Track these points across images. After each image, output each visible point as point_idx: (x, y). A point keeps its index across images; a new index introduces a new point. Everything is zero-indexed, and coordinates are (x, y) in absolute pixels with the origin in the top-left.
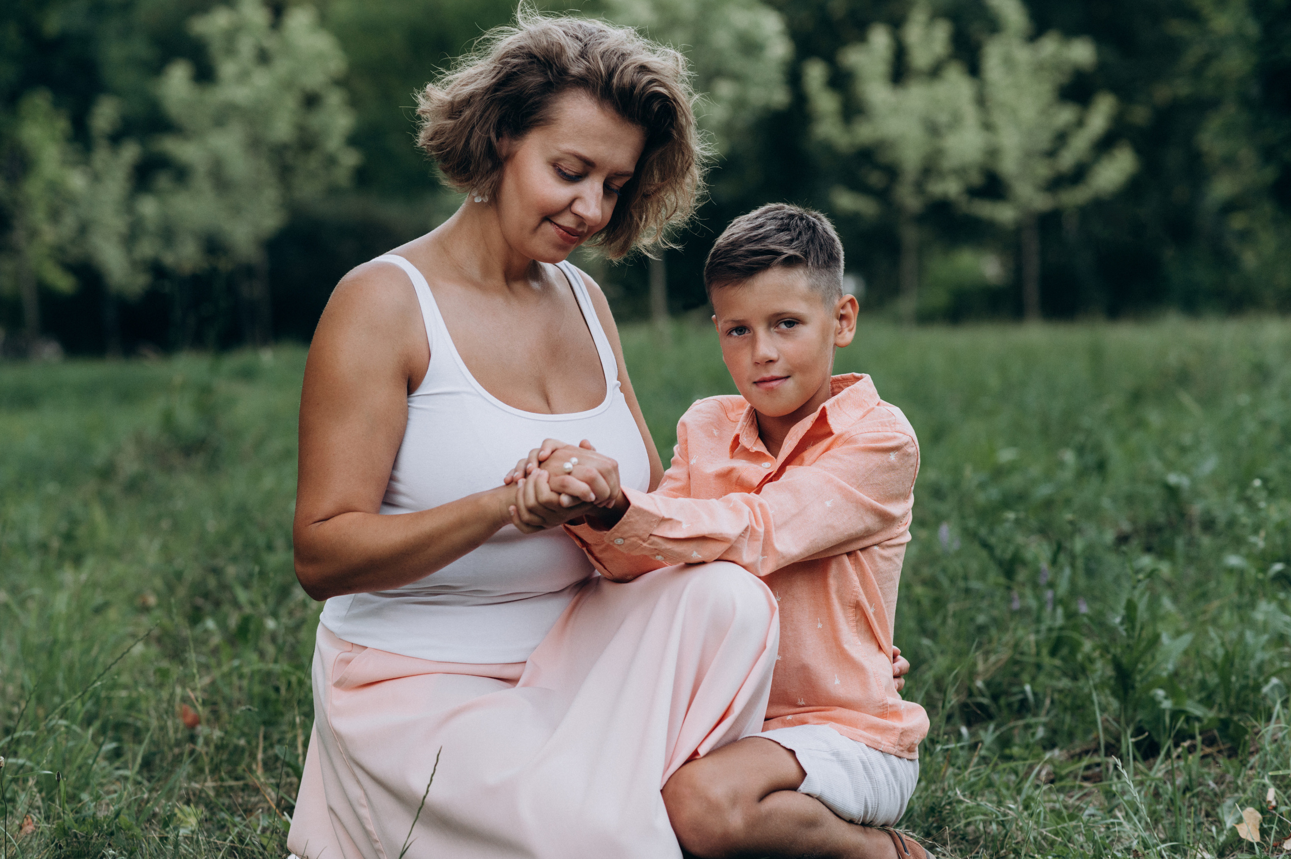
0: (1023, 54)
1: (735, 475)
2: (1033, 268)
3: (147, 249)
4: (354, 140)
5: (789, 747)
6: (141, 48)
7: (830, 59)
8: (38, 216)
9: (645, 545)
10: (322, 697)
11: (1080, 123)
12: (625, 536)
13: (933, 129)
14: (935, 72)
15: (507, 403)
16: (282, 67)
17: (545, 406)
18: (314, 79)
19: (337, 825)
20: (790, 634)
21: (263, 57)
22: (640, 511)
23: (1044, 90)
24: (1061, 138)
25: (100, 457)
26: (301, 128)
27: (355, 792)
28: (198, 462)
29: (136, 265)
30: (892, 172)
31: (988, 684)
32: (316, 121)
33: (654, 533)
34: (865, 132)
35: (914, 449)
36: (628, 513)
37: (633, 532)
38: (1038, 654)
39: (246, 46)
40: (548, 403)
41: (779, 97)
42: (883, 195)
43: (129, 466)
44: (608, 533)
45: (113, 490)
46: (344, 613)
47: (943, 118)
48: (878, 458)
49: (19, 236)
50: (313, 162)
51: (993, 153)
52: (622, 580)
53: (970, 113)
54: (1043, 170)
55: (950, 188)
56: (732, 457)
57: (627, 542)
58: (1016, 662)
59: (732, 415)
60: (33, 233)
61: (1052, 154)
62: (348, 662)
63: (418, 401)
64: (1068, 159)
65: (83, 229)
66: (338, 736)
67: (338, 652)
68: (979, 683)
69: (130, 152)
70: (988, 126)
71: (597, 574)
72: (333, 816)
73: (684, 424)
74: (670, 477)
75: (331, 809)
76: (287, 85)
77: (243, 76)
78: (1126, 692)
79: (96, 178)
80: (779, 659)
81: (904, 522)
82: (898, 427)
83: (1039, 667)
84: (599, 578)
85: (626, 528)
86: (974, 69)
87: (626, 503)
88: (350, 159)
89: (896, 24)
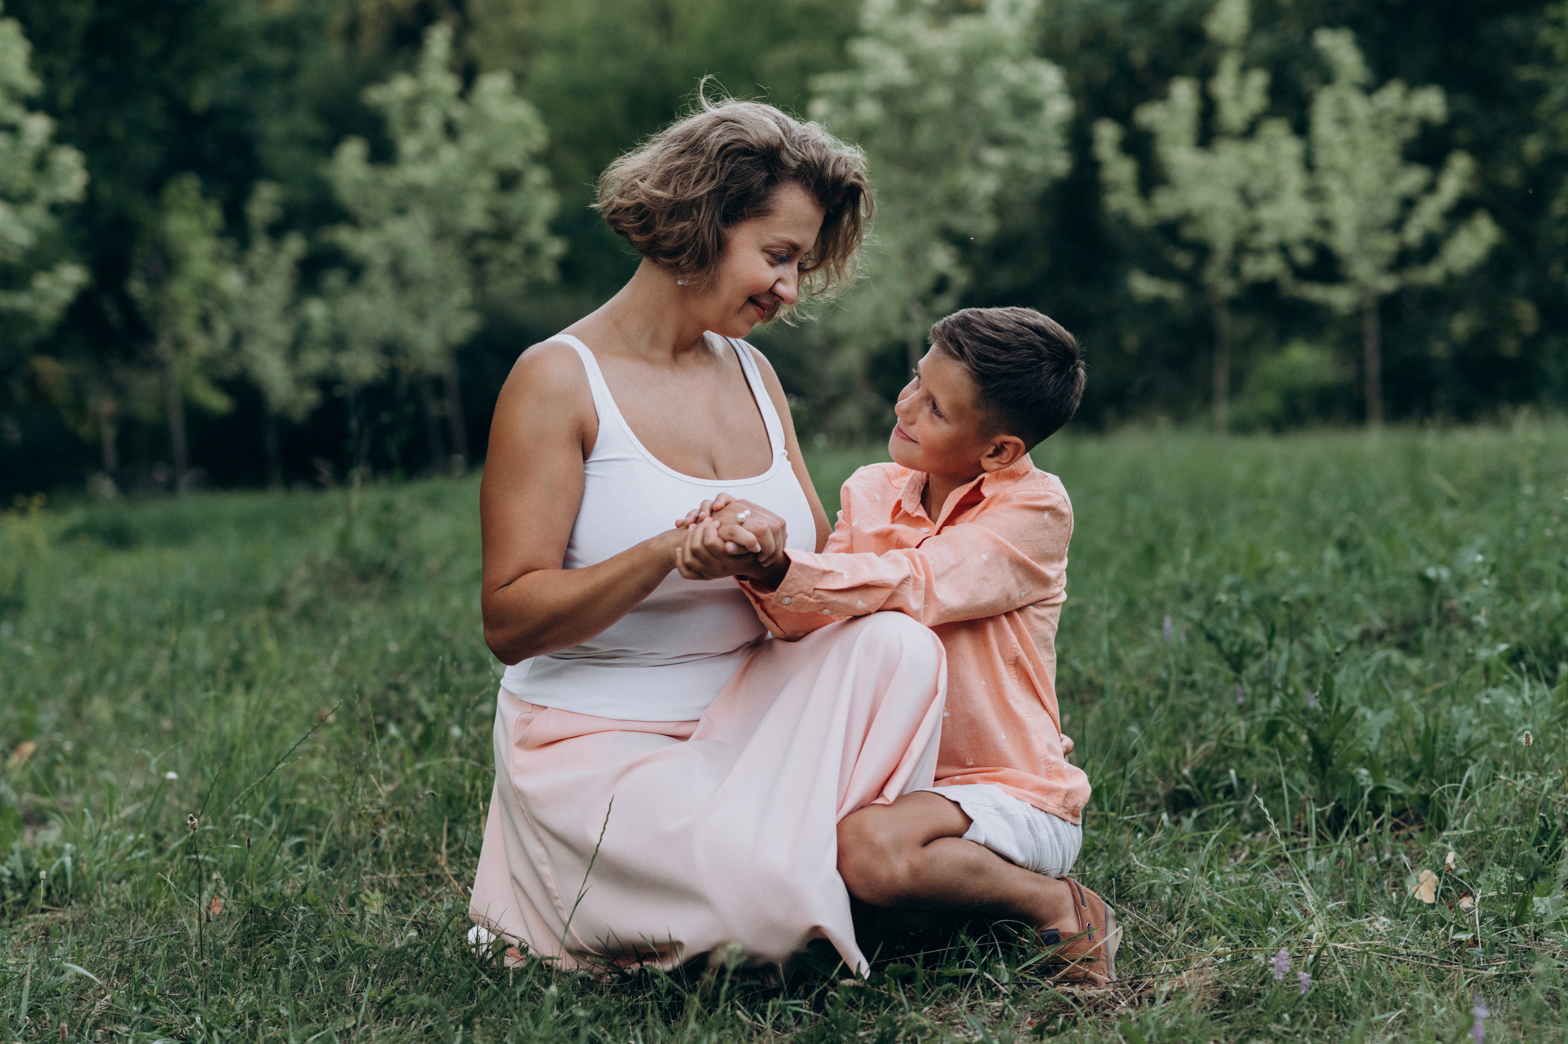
0: (1359, 106)
1: (894, 537)
2: (1374, 365)
3: (315, 361)
4: (556, 227)
5: (953, 799)
6: (305, 122)
7: (1124, 118)
8: (187, 326)
9: (811, 600)
10: (504, 758)
11: (1431, 188)
12: (792, 593)
13: (1248, 198)
14: (1250, 131)
15: (675, 469)
16: (473, 141)
17: (712, 472)
18: (511, 157)
19: (520, 895)
20: (956, 690)
21: (451, 131)
22: (802, 567)
23: (1388, 148)
24: (1408, 204)
25: (269, 585)
26: (494, 213)
27: (536, 850)
28: (378, 586)
29: (300, 382)
30: (1202, 251)
31: (1196, 772)
32: (514, 204)
33: (818, 587)
34: (1166, 204)
35: (1067, 508)
36: (790, 570)
37: (797, 589)
38: (1247, 741)
39: (431, 118)
40: (715, 471)
41: (1060, 164)
42: (1192, 281)
43: (300, 594)
44: (774, 594)
45: (282, 618)
46: (525, 675)
47: (1258, 186)
48: (1032, 516)
49: (163, 347)
50: (512, 253)
51: (1325, 224)
52: (793, 638)
53: (1294, 179)
54: (1388, 244)
55: (1270, 266)
56: (893, 522)
57: (794, 600)
58: (1225, 749)
59: (896, 483)
60: (180, 344)
61: (1397, 225)
62: (528, 722)
63: (593, 469)
64: (1413, 233)
65: (237, 340)
66: (520, 794)
67: (518, 713)
68: (1186, 772)
69: (295, 246)
70: (1315, 194)
71: (770, 635)
72: (516, 886)
73: (847, 488)
74: (834, 541)
75: (514, 878)
76: (481, 160)
77: (428, 154)
78: (1324, 769)
79: (253, 279)
80: (947, 714)
81: (1060, 582)
82: (1051, 487)
83: (1250, 754)
84: (771, 641)
85: (790, 585)
86: (1302, 128)
87: (787, 561)
88: (556, 248)
89: (1205, 74)
